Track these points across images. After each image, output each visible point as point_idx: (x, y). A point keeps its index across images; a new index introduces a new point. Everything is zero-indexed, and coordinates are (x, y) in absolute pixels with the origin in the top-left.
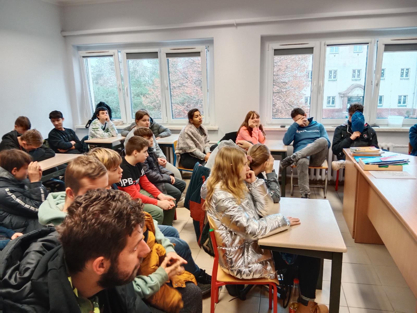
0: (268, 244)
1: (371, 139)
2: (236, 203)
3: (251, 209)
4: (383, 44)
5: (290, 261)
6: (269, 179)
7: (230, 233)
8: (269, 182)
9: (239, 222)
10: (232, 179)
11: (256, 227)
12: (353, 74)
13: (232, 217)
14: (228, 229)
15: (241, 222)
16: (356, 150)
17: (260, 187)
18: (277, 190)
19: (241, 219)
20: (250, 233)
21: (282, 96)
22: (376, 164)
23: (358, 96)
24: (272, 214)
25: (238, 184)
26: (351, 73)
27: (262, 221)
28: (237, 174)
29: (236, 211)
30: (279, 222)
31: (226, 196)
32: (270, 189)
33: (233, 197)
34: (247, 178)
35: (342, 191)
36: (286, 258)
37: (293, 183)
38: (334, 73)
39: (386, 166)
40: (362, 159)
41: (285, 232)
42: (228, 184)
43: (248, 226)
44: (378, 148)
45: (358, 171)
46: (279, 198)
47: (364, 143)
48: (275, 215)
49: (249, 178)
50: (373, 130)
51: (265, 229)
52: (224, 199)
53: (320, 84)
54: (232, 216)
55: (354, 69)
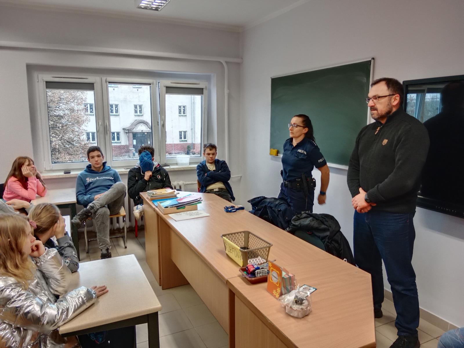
0: (73, 329)
1: (164, 180)
2: (22, 289)
3: (43, 289)
4: (164, 87)
5: (101, 339)
6: (62, 245)
7: (17, 331)
8: (62, 249)
9: (30, 313)
10: (12, 259)
11: (55, 312)
12: (135, 109)
13: (19, 309)
14: (13, 326)
15: (32, 313)
16: (153, 194)
17: (52, 259)
18: (74, 256)
19: (32, 309)
20: (48, 323)
21: (58, 132)
22: (174, 206)
23: (143, 132)
24: (72, 290)
25: (21, 263)
26: (133, 108)
27: (61, 302)
28: (19, 251)
29: (23, 300)
30: (83, 297)
31: (5, 283)
32: (65, 257)
33: (17, 282)
34: (33, 251)
35: (143, 236)
36: (95, 338)
37: (88, 238)
38: (116, 107)
39: (183, 207)
40: (160, 203)
41: (91, 307)
42: (8, 267)
43: (43, 315)
44: (172, 188)
45: (158, 215)
46: (77, 265)
47: (159, 184)
48: (77, 290)
49: (35, 251)
50: (164, 170)
51: (66, 312)
52: (3, 288)
53: (106, 124)
54: (17, 307)
55: (136, 104)
